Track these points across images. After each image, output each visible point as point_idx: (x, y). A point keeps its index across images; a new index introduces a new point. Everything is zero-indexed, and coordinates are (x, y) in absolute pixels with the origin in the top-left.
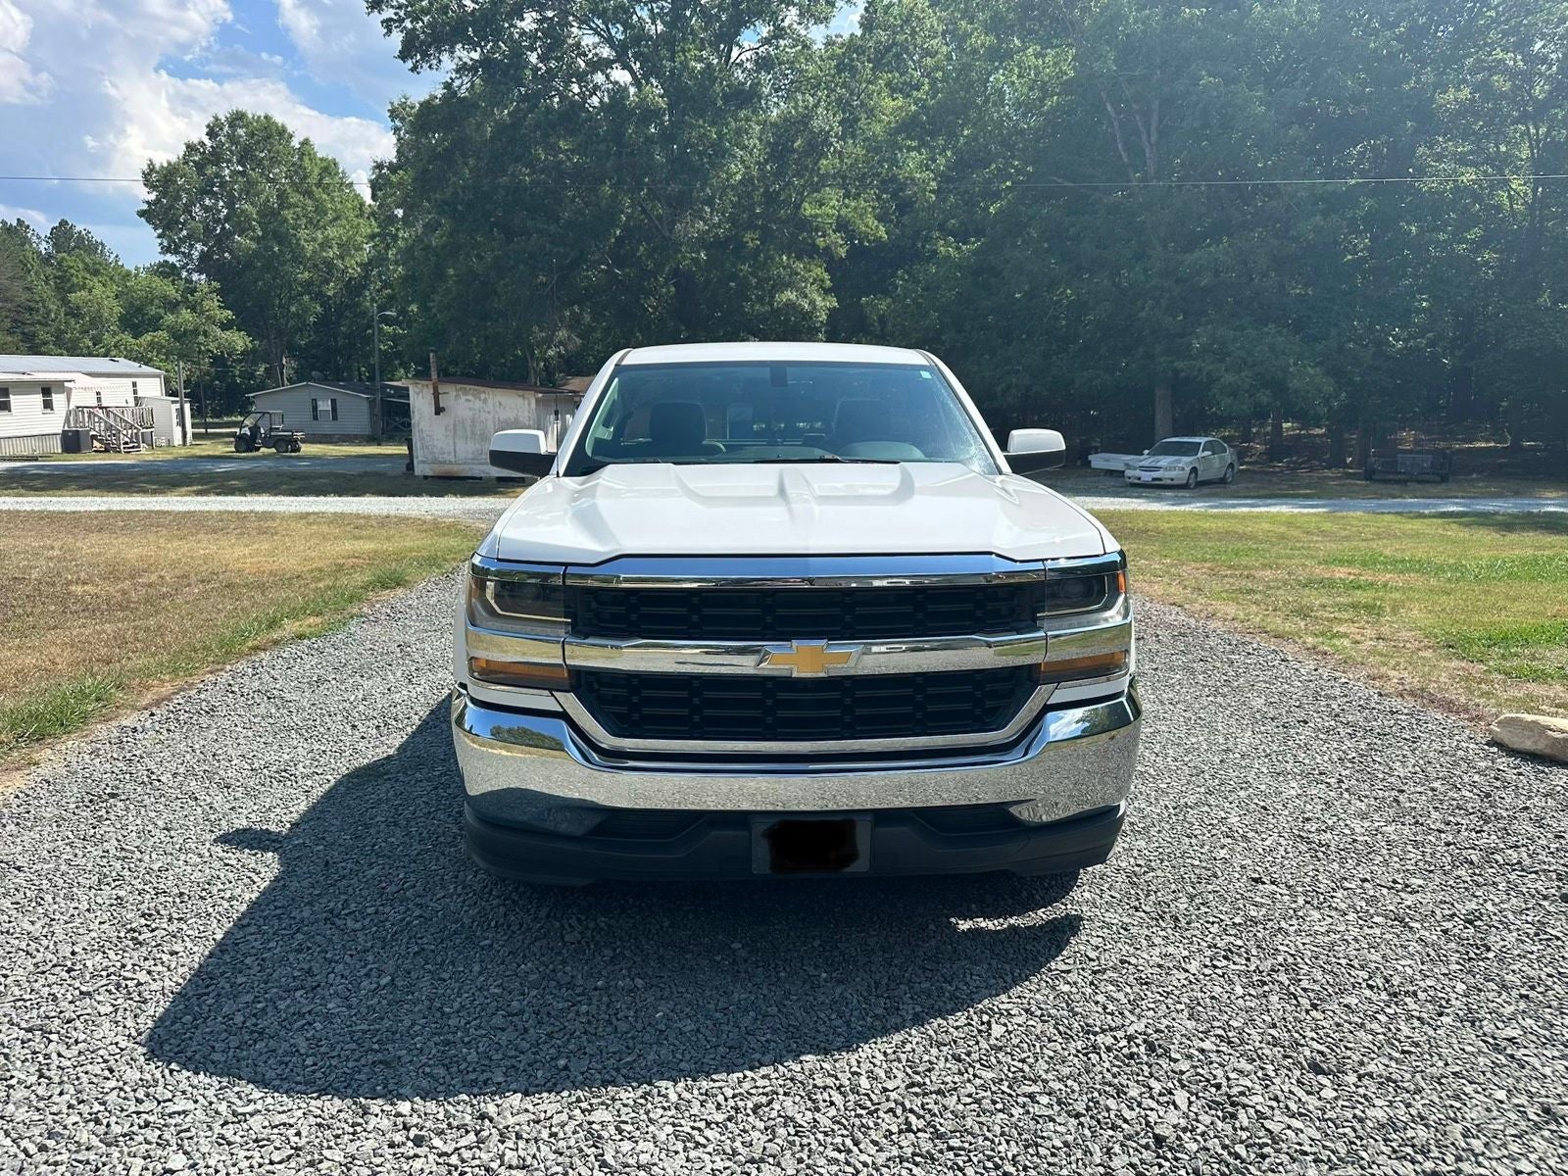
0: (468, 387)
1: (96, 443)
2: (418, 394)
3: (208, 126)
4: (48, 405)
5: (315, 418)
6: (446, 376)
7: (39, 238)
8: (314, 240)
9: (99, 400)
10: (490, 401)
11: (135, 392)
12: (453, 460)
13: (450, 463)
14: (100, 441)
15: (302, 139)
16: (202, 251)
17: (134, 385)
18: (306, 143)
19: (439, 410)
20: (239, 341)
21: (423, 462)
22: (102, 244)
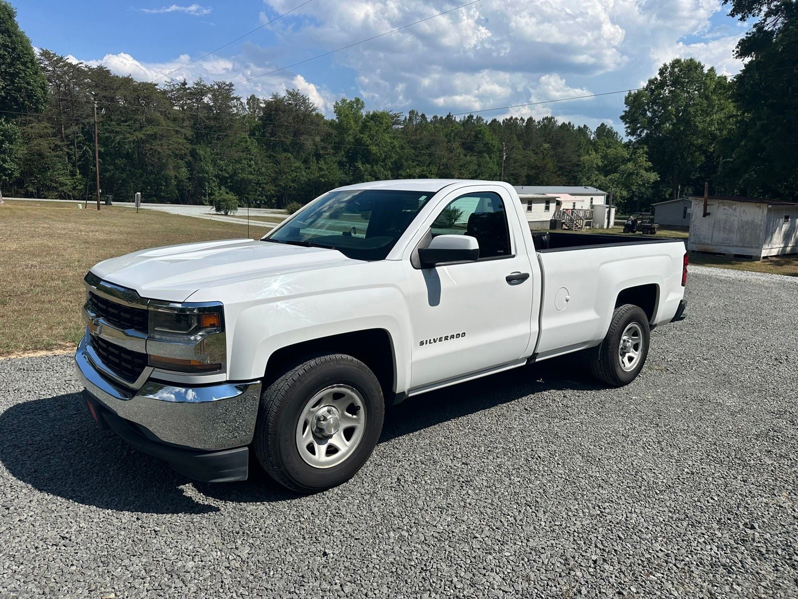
0: (726, 201)
1: (564, 226)
2: (696, 205)
3: (660, 70)
4: (547, 208)
5: (685, 217)
6: (713, 195)
7: (591, 132)
8: (704, 121)
9: (574, 206)
10: (738, 210)
11: (592, 202)
12: (710, 242)
13: (708, 244)
14: (566, 225)
15: (709, 68)
16: (647, 133)
17: (592, 199)
18: (712, 70)
19: (706, 214)
20: (653, 177)
21: (693, 243)
22: (617, 133)
